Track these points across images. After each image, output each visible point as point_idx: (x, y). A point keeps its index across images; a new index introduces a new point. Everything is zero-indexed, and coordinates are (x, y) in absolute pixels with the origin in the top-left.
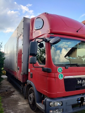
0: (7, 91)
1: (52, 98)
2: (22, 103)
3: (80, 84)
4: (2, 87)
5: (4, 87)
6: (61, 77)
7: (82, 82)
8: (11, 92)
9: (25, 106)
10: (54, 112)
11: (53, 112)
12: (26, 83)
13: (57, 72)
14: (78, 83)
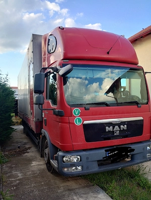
0: (19, 147)
1: (68, 151)
2: (38, 163)
3: (109, 131)
4: (14, 143)
5: (17, 142)
6: (78, 122)
7: (113, 129)
8: (26, 148)
9: (40, 166)
10: (70, 170)
11: (68, 170)
12: (41, 134)
13: (71, 115)
14: (107, 131)
